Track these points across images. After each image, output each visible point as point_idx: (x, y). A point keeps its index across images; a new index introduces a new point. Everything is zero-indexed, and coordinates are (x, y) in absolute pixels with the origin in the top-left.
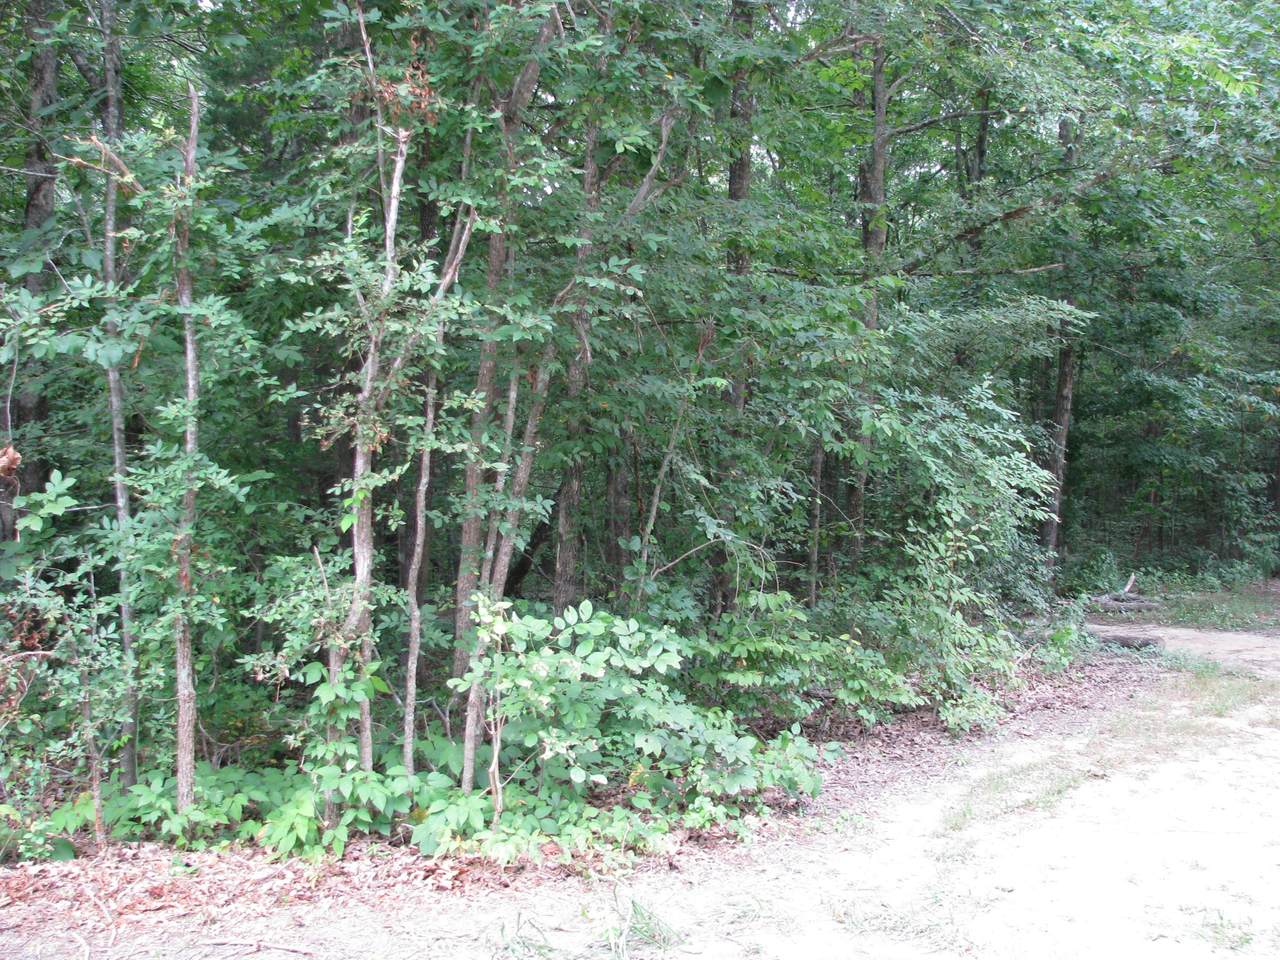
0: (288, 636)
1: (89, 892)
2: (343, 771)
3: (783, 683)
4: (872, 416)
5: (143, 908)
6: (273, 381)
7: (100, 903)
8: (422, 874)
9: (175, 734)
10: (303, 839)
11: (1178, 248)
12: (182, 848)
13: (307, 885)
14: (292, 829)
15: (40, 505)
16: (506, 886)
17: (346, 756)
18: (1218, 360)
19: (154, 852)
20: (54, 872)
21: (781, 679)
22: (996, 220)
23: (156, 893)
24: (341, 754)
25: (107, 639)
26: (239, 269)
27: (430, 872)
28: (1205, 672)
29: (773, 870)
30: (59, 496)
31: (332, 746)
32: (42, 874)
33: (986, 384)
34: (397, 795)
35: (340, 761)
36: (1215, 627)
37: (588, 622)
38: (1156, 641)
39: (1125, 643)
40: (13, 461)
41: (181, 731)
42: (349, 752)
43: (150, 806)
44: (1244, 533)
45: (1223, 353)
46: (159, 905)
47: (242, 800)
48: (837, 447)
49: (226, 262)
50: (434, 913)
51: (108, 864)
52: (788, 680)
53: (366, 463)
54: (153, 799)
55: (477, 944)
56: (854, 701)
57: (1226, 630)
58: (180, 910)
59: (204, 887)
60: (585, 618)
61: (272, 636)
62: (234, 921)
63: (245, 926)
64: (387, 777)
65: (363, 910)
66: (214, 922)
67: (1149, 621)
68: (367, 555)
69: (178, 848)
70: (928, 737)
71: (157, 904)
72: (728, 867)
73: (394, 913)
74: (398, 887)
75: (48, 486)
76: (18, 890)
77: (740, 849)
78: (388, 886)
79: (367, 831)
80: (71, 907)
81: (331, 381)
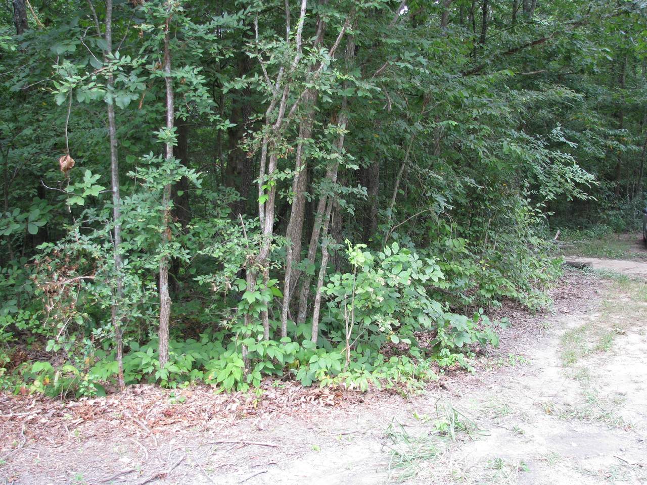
0: (226, 265)
1: (128, 415)
2: (257, 340)
3: (457, 287)
4: (508, 144)
5: (164, 423)
6: (218, 117)
7: (137, 420)
8: (313, 397)
9: (159, 322)
10: (238, 379)
11: (592, 64)
12: (165, 387)
13: (251, 406)
14: (231, 373)
15: (82, 190)
16: (361, 402)
17: (258, 332)
18: (594, 123)
19: (151, 390)
20: (103, 403)
21: (456, 284)
22: (528, 45)
23: (168, 414)
24: (255, 331)
25: (125, 269)
26: (201, 51)
27: (318, 397)
28: (622, 280)
29: (496, 388)
30: (92, 185)
31: (250, 327)
32: (96, 404)
33: (559, 128)
34: (288, 353)
35: (254, 335)
36: (606, 257)
37: (397, 254)
38: (589, 264)
39: (572, 265)
40: (70, 164)
41: (162, 320)
42: (259, 330)
43: (148, 364)
44: (603, 210)
45: (596, 120)
46: (173, 421)
47: (190, 359)
48: (487, 161)
49: (193, 46)
50: (331, 419)
51: (129, 398)
52: (459, 285)
53: (274, 165)
54: (149, 360)
55: (365, 436)
56: (488, 296)
57: (613, 259)
58: (186, 423)
59: (193, 409)
60: (395, 251)
61: (214, 266)
62: (219, 429)
63: (226, 432)
64: (281, 343)
65: (289, 419)
66: (208, 430)
67: (573, 254)
68: (272, 218)
69: (162, 387)
70: (519, 314)
71: (170, 420)
72: (473, 387)
73: (308, 420)
74: (303, 405)
75: (85, 179)
76: (86, 414)
77: (469, 377)
78: (297, 405)
79: (270, 374)
80: (121, 423)
81: (251, 118)
